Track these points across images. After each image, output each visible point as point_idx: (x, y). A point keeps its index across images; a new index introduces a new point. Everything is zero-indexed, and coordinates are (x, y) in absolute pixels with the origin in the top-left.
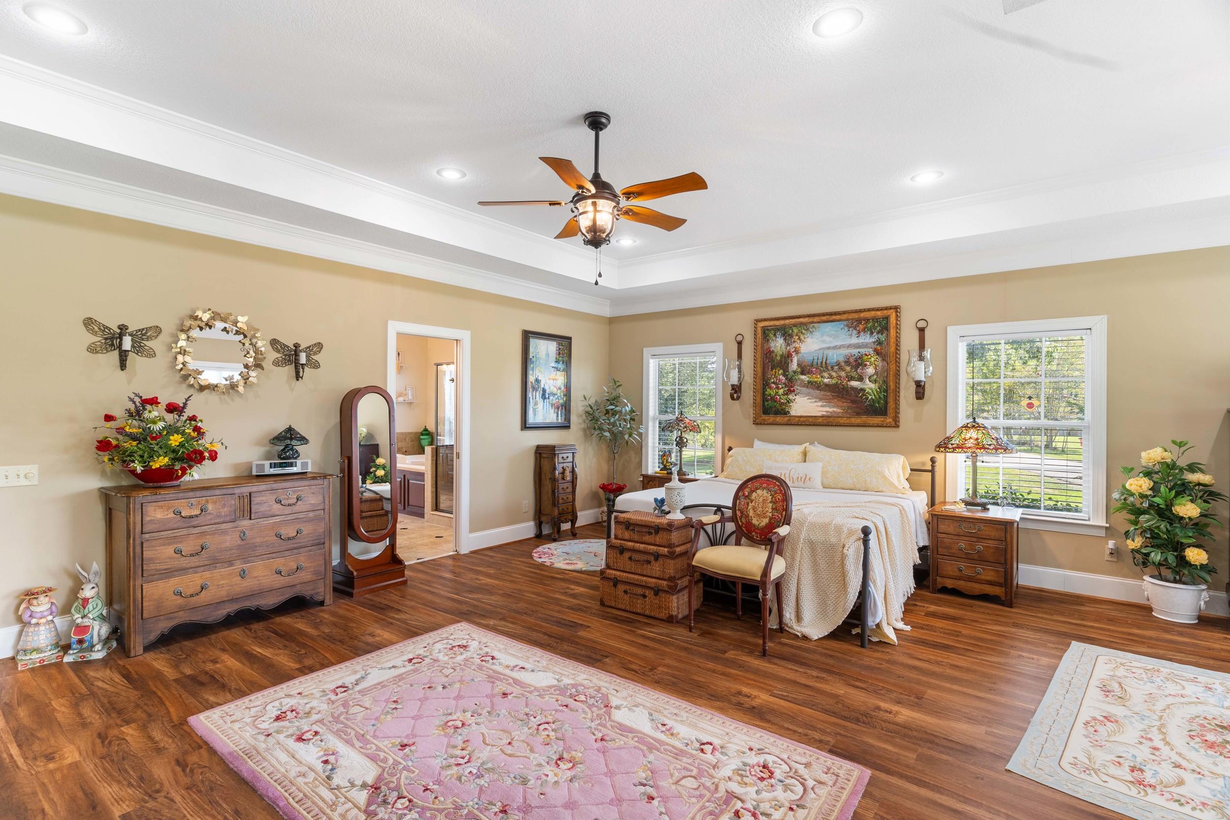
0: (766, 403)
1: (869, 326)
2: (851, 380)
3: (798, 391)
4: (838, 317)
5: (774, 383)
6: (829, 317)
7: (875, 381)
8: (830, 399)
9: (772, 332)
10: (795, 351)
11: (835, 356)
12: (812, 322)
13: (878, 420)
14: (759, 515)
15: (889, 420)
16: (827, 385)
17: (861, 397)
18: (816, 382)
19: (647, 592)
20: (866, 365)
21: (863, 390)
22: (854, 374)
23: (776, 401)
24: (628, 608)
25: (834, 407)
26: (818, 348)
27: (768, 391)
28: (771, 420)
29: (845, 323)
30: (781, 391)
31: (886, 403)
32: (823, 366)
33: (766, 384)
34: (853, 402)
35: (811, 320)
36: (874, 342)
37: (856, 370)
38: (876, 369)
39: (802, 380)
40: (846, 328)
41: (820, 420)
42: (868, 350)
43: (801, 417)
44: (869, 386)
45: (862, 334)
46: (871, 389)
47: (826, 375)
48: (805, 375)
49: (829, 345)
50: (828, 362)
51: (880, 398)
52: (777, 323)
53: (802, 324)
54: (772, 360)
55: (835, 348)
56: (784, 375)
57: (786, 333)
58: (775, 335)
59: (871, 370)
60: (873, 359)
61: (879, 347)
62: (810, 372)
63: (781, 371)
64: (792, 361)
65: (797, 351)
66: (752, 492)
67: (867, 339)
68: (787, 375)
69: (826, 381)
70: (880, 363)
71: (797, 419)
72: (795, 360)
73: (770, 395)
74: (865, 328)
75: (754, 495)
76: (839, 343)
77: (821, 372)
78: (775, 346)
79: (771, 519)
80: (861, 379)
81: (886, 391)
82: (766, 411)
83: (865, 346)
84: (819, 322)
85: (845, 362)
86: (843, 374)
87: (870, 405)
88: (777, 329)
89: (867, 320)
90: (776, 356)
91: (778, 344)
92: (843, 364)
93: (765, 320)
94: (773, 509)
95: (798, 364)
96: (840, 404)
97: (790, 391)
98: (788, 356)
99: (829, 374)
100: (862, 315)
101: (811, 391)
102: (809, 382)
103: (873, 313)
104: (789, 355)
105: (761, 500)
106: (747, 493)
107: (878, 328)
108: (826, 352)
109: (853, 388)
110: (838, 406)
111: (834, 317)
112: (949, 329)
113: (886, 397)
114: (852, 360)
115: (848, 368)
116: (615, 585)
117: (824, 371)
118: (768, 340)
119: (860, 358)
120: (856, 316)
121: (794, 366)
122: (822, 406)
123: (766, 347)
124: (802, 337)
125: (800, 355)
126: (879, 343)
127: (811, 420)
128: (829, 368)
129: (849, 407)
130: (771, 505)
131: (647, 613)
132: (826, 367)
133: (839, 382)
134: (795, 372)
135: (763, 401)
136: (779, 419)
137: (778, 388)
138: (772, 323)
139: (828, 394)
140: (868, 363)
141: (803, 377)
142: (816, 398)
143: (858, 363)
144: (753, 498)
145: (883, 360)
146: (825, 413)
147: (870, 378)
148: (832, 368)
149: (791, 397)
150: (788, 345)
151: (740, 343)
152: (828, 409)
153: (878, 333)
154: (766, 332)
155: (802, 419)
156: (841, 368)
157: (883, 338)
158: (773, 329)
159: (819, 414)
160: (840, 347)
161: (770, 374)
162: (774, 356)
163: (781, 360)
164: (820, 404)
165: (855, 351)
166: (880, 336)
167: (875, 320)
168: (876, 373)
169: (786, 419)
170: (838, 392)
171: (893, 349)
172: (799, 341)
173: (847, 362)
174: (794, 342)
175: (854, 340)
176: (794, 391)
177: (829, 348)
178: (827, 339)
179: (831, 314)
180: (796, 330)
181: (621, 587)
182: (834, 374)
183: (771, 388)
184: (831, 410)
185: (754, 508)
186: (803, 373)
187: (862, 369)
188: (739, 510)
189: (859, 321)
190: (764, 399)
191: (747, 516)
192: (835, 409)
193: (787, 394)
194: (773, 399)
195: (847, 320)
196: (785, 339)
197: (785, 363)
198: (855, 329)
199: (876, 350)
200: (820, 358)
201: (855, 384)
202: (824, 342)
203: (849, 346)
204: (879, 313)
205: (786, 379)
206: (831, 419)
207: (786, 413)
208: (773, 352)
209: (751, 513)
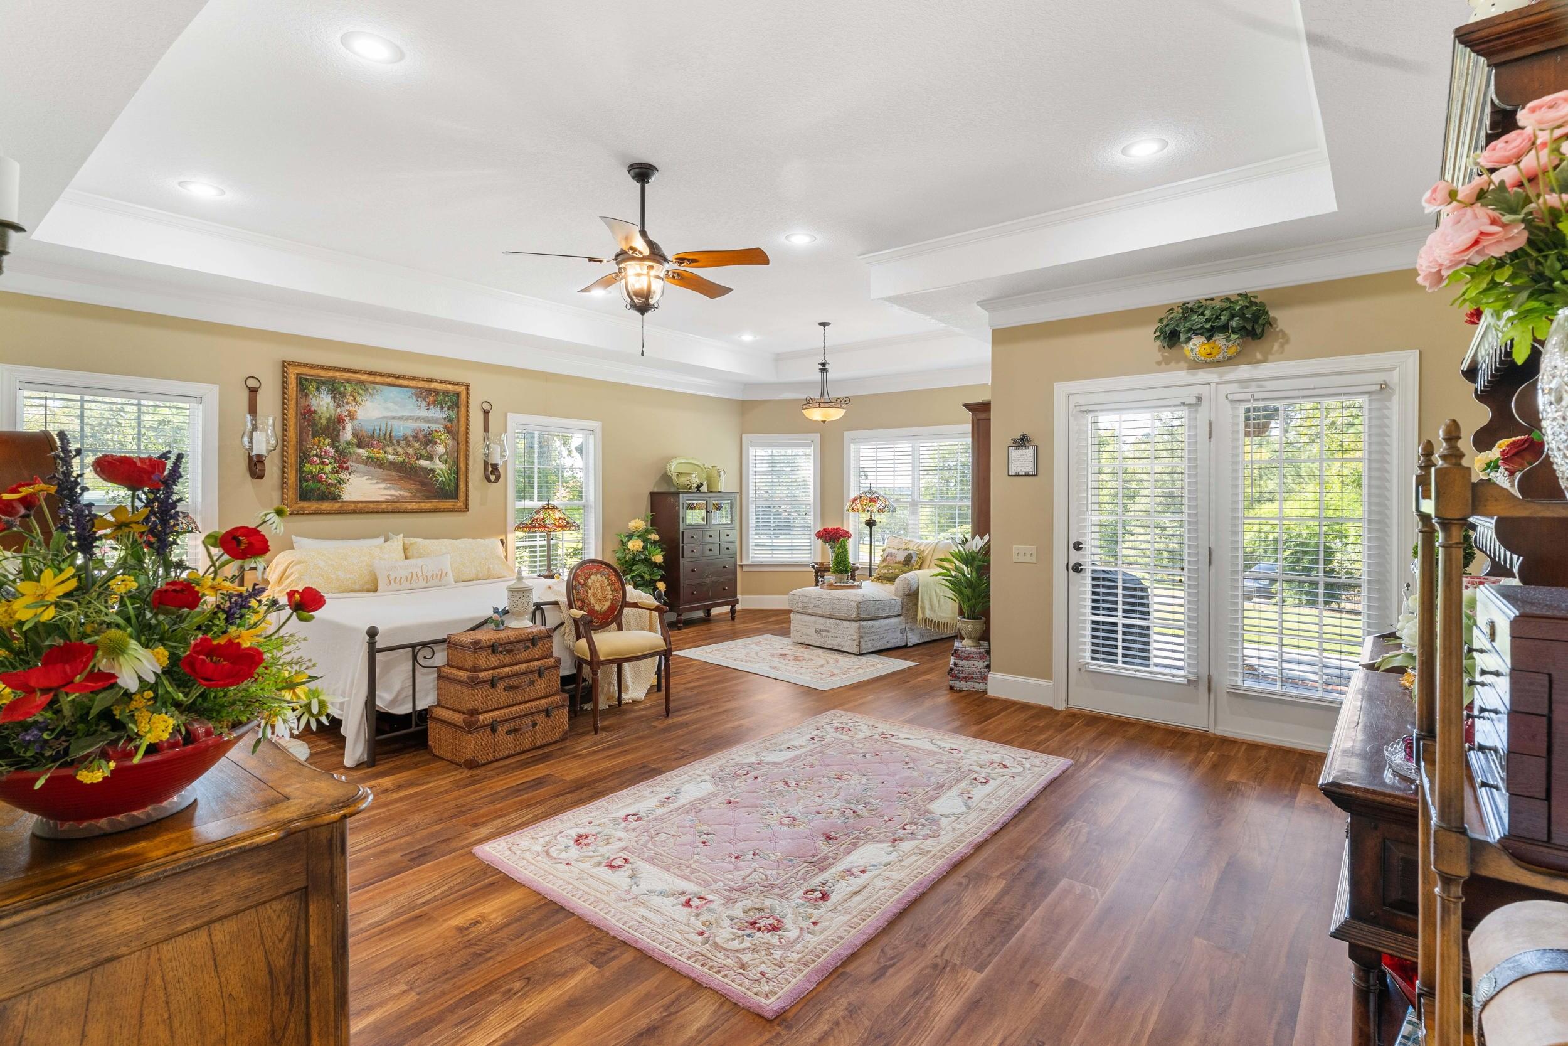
0: (305, 484)
1: (439, 399)
2: (420, 458)
3: (353, 469)
4: (405, 382)
5: (316, 455)
6: (395, 380)
7: (446, 462)
8: (396, 480)
9: (313, 384)
10: (349, 415)
11: (402, 429)
12: (373, 383)
13: (448, 504)
14: (600, 600)
15: (460, 504)
16: (391, 463)
17: (431, 479)
18: (378, 459)
19: (537, 718)
20: (436, 443)
21: (433, 471)
22: (423, 452)
23: (320, 481)
24: (513, 752)
25: (400, 489)
26: (381, 416)
27: (308, 467)
28: (313, 508)
29: (413, 391)
30: (328, 468)
31: (457, 486)
32: (387, 439)
33: (304, 456)
34: (423, 484)
35: (372, 378)
36: (445, 418)
37: (425, 448)
38: (446, 448)
39: (359, 455)
40: (414, 397)
41: (384, 506)
42: (438, 426)
43: (358, 502)
44: (439, 466)
45: (432, 406)
46: (441, 470)
47: (390, 450)
48: (363, 448)
49: (394, 414)
50: (393, 434)
51: (450, 480)
52: (323, 373)
53: (359, 382)
54: (313, 423)
55: (401, 418)
56: (333, 445)
57: (336, 390)
58: (318, 389)
59: (441, 449)
60: (443, 437)
61: (449, 425)
62: (369, 445)
63: (328, 441)
64: (344, 428)
65: (352, 416)
66: (587, 578)
67: (437, 413)
68: (337, 447)
69: (391, 457)
70: (450, 442)
71: (353, 505)
72: (349, 428)
73: (311, 472)
74: (435, 401)
75: (590, 582)
76: (406, 414)
77: (384, 446)
78: (319, 405)
79: (612, 600)
80: (430, 458)
81: (457, 473)
82: (304, 495)
83: (436, 421)
84: (382, 384)
85: (414, 437)
86: (411, 451)
87: (440, 488)
88: (320, 383)
89: (437, 392)
90: (320, 418)
91: (323, 403)
92: (411, 439)
93: (305, 365)
94: (612, 591)
95: (353, 434)
96: (408, 486)
97: (342, 468)
98: (339, 422)
99: (395, 449)
100: (433, 385)
101: (371, 468)
102: (368, 458)
103: (444, 386)
104: (340, 420)
105: (598, 584)
106: (582, 582)
107: (449, 404)
108: (390, 422)
109: (422, 468)
110: (405, 489)
111: (401, 382)
112: (509, 414)
113: (457, 479)
114: (421, 435)
115: (417, 445)
116: (494, 730)
117: (388, 445)
118: (307, 395)
119: (430, 434)
120: (426, 385)
121: (347, 435)
122: (385, 489)
123: (303, 402)
124: (358, 399)
125: (356, 422)
126: (450, 420)
127: (372, 506)
128: (395, 442)
129: (417, 490)
130: (609, 587)
131: (538, 743)
132: (391, 441)
133: (407, 460)
134: (348, 443)
135: (300, 481)
136: (325, 506)
137: (323, 463)
138: (313, 372)
139: (394, 474)
140: (438, 441)
141: (360, 451)
142: (378, 478)
143: (428, 439)
144: (590, 584)
145: (454, 439)
146: (389, 498)
147: (440, 457)
148: (398, 442)
149: (343, 476)
150: (339, 406)
151: (253, 391)
152: (393, 492)
153: (449, 408)
154: (304, 382)
155: (360, 506)
156: (409, 444)
157: (453, 415)
158: (315, 380)
159: (382, 499)
160: (408, 419)
161: (310, 442)
162: (317, 417)
163: (328, 426)
164: (383, 485)
165: (424, 426)
166: (450, 412)
167: (446, 393)
168: (447, 453)
169: (337, 506)
170: (405, 472)
171: (463, 429)
172: (354, 404)
173: (416, 437)
174: (348, 403)
175: (423, 413)
176: (347, 468)
177: (394, 418)
178: (390, 405)
179: (399, 377)
180: (349, 388)
181: (502, 729)
182: (400, 450)
183: (312, 463)
184: (397, 493)
185: (594, 594)
186: (359, 446)
187: (432, 447)
188: (578, 600)
189: (429, 391)
190: (302, 477)
191: (589, 604)
192: (402, 493)
193: (337, 472)
194: (316, 478)
195: (417, 388)
196: (334, 398)
197: (334, 430)
198: (424, 399)
199: (446, 427)
200: (383, 429)
201: (424, 463)
202: (387, 409)
203: (418, 419)
204: (450, 387)
205: (336, 451)
206: (397, 505)
207: (335, 498)
208: (315, 412)
209: (592, 600)
